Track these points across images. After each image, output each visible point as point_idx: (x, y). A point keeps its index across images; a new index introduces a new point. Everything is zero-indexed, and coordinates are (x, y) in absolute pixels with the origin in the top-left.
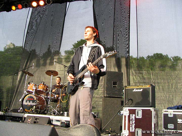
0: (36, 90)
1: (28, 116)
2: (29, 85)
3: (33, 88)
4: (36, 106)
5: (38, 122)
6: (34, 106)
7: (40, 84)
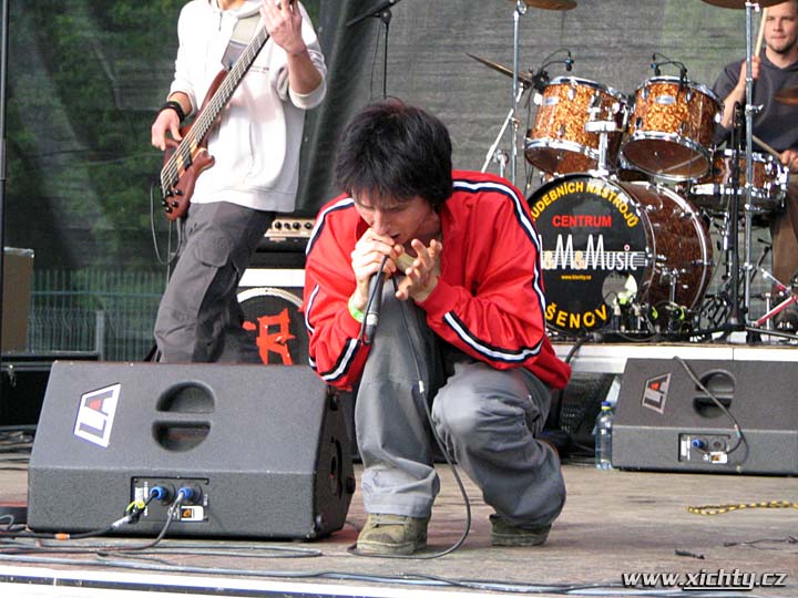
0: (615, 139)
1: (632, 363)
2: (538, 99)
3: (593, 126)
4: (639, 274)
5: (727, 404)
6: (625, 273)
7: (647, 89)
